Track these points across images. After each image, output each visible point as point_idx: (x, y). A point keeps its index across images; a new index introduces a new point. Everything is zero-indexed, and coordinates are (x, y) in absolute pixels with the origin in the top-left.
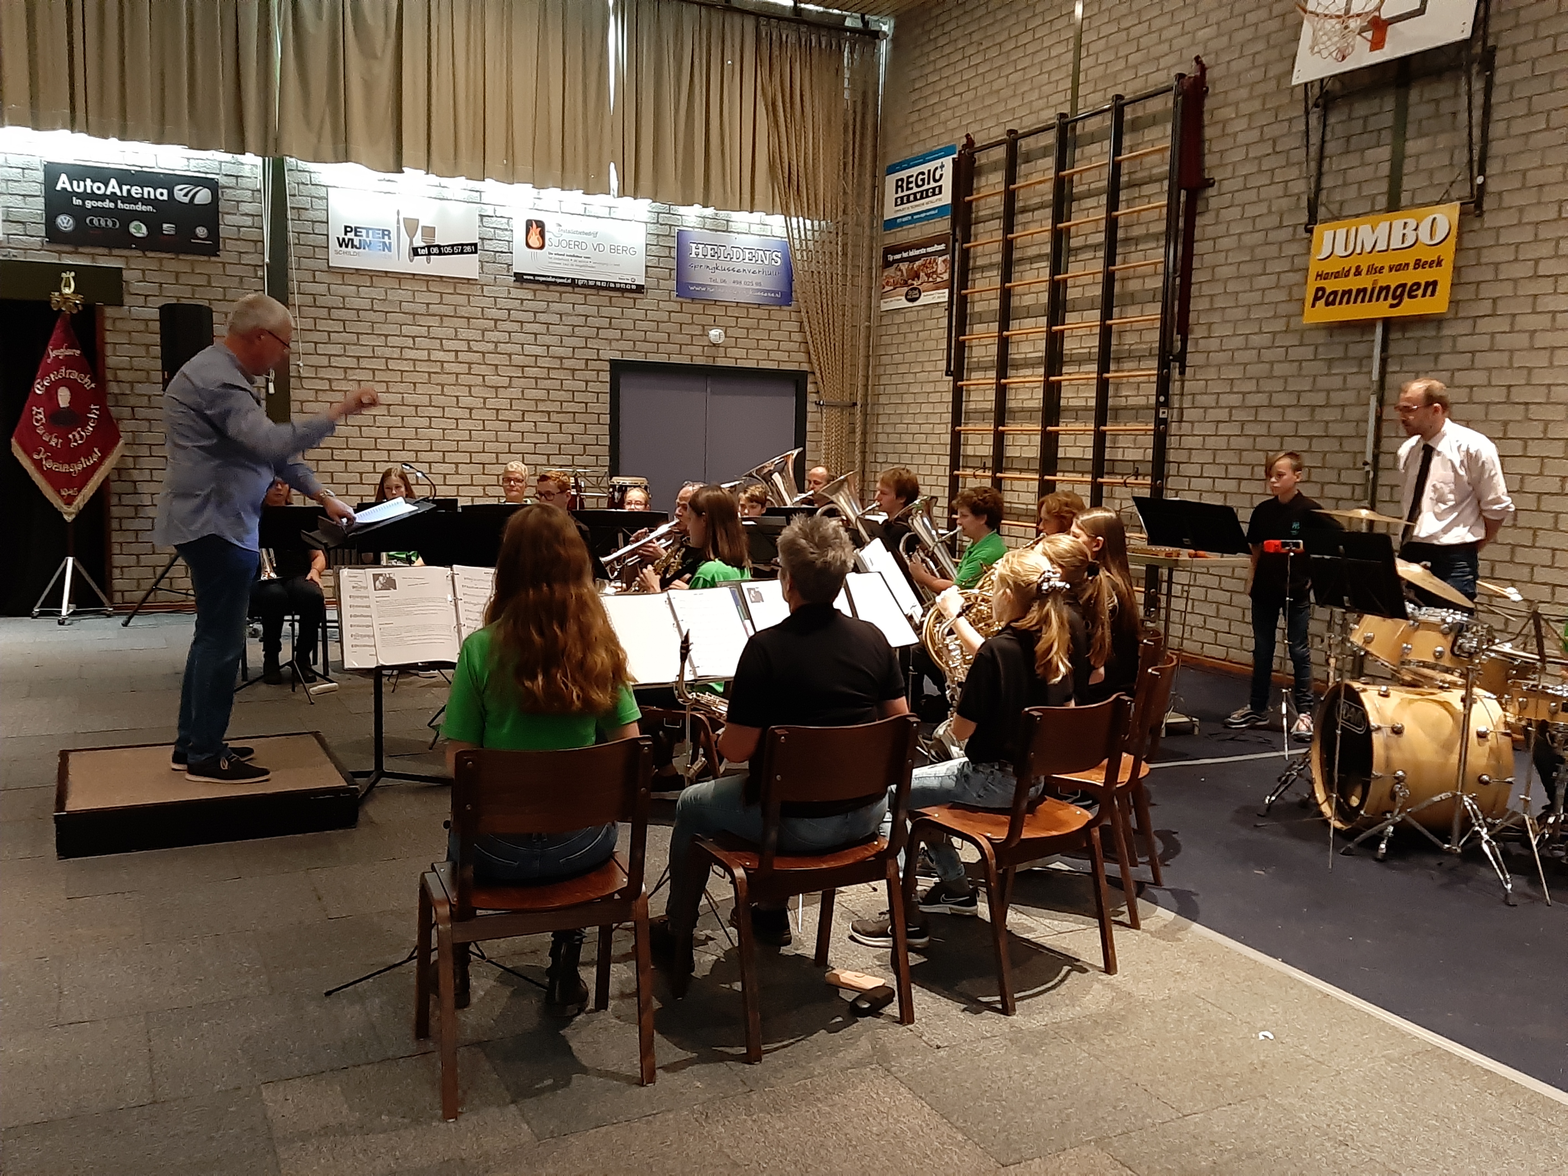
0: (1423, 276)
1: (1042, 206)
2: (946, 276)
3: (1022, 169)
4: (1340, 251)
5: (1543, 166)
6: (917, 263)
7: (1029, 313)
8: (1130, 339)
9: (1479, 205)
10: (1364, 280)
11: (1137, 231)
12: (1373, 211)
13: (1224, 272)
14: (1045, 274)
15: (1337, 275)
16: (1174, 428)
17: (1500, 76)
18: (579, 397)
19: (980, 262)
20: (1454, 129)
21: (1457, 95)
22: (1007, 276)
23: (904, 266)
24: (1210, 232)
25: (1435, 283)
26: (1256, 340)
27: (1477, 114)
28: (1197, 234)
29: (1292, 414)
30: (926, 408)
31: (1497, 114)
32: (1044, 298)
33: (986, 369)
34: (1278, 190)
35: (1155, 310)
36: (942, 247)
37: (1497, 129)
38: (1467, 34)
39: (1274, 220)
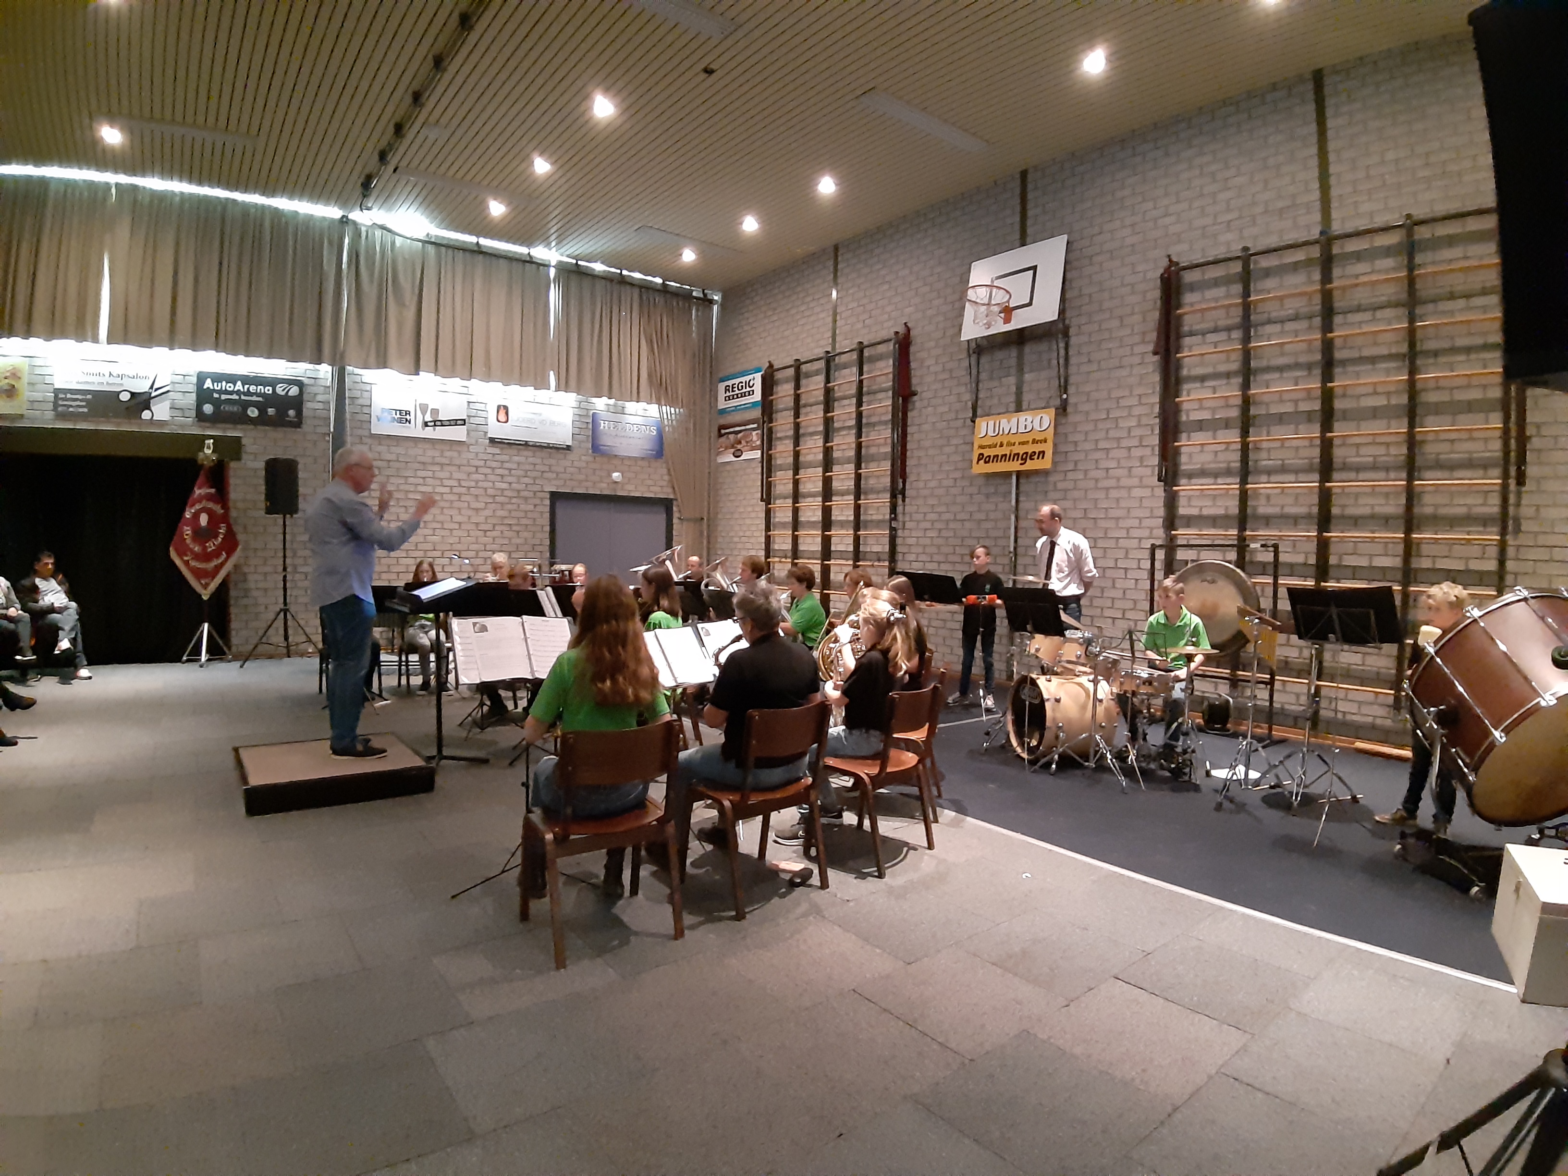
0: (1037, 448)
1: (817, 404)
2: (759, 443)
3: (803, 382)
4: (991, 433)
5: (1097, 390)
6: (740, 435)
7: (811, 465)
8: (872, 481)
9: (1065, 410)
10: (1006, 450)
11: (874, 419)
12: (1007, 412)
13: (927, 443)
14: (820, 443)
15: (990, 447)
16: (900, 533)
17: (1073, 341)
18: (530, 515)
19: (779, 435)
20: (1049, 366)
21: (1050, 349)
22: (797, 443)
23: (732, 437)
24: (917, 421)
25: (1044, 452)
26: (946, 483)
27: (1062, 361)
28: (909, 422)
29: (968, 525)
30: (748, 522)
31: (1073, 360)
32: (820, 457)
33: (785, 498)
34: (953, 398)
35: (887, 465)
36: (755, 426)
37: (1072, 370)
38: (1056, 318)
39: (952, 415)
